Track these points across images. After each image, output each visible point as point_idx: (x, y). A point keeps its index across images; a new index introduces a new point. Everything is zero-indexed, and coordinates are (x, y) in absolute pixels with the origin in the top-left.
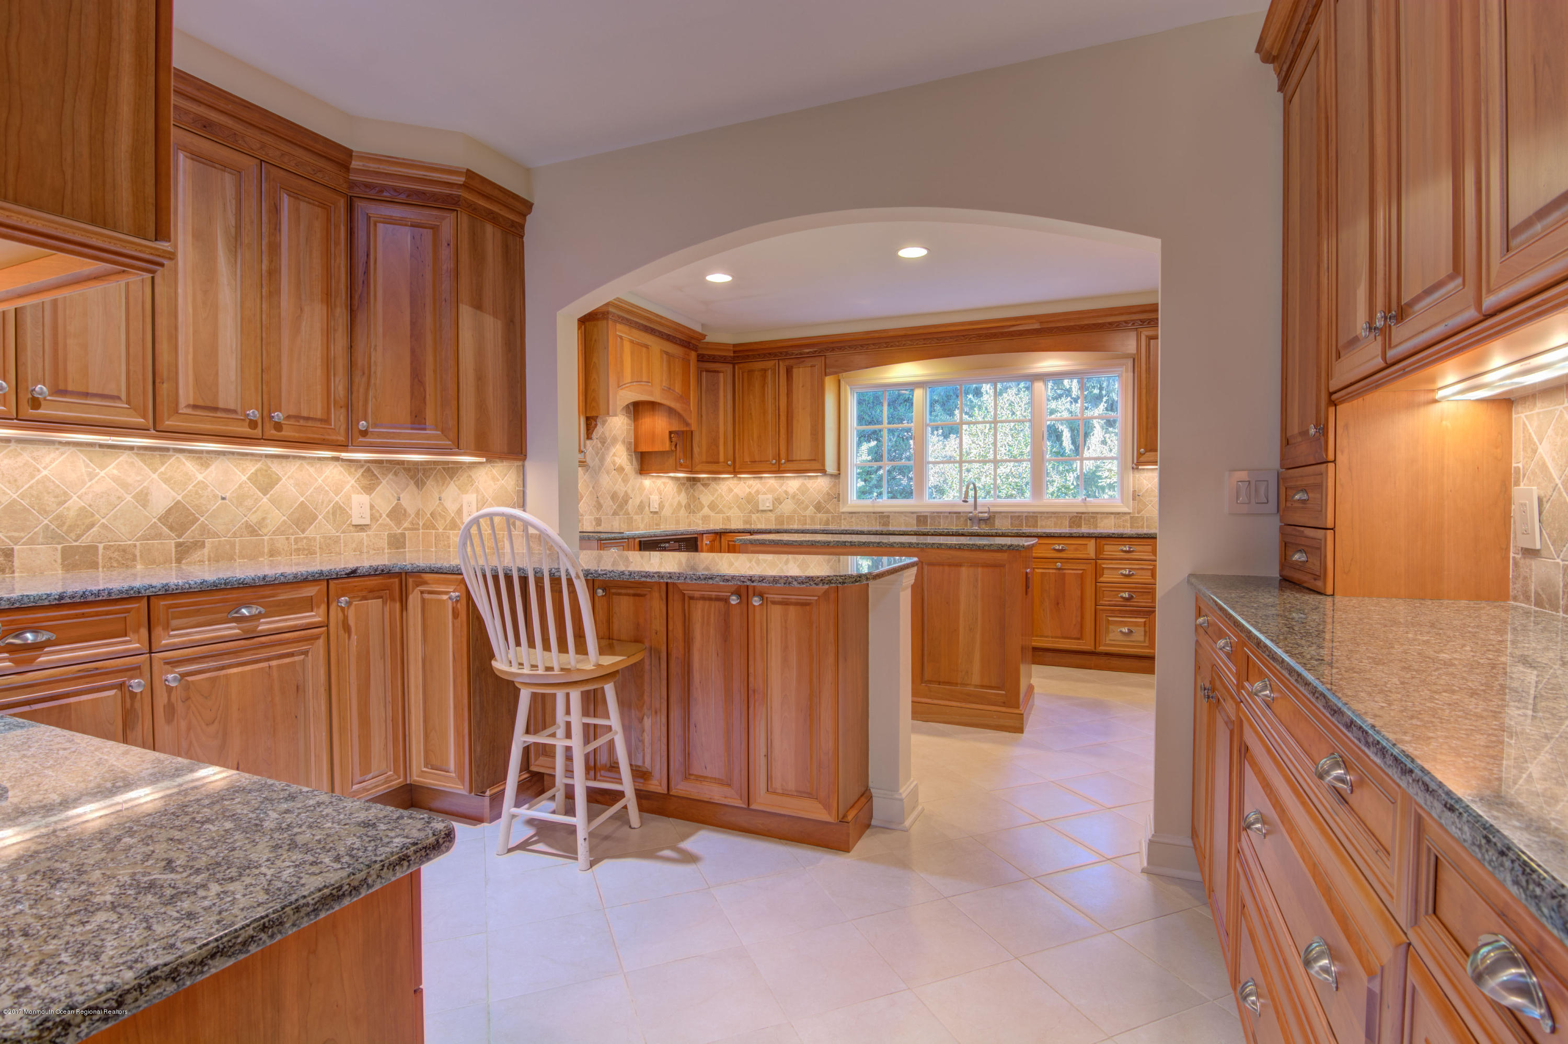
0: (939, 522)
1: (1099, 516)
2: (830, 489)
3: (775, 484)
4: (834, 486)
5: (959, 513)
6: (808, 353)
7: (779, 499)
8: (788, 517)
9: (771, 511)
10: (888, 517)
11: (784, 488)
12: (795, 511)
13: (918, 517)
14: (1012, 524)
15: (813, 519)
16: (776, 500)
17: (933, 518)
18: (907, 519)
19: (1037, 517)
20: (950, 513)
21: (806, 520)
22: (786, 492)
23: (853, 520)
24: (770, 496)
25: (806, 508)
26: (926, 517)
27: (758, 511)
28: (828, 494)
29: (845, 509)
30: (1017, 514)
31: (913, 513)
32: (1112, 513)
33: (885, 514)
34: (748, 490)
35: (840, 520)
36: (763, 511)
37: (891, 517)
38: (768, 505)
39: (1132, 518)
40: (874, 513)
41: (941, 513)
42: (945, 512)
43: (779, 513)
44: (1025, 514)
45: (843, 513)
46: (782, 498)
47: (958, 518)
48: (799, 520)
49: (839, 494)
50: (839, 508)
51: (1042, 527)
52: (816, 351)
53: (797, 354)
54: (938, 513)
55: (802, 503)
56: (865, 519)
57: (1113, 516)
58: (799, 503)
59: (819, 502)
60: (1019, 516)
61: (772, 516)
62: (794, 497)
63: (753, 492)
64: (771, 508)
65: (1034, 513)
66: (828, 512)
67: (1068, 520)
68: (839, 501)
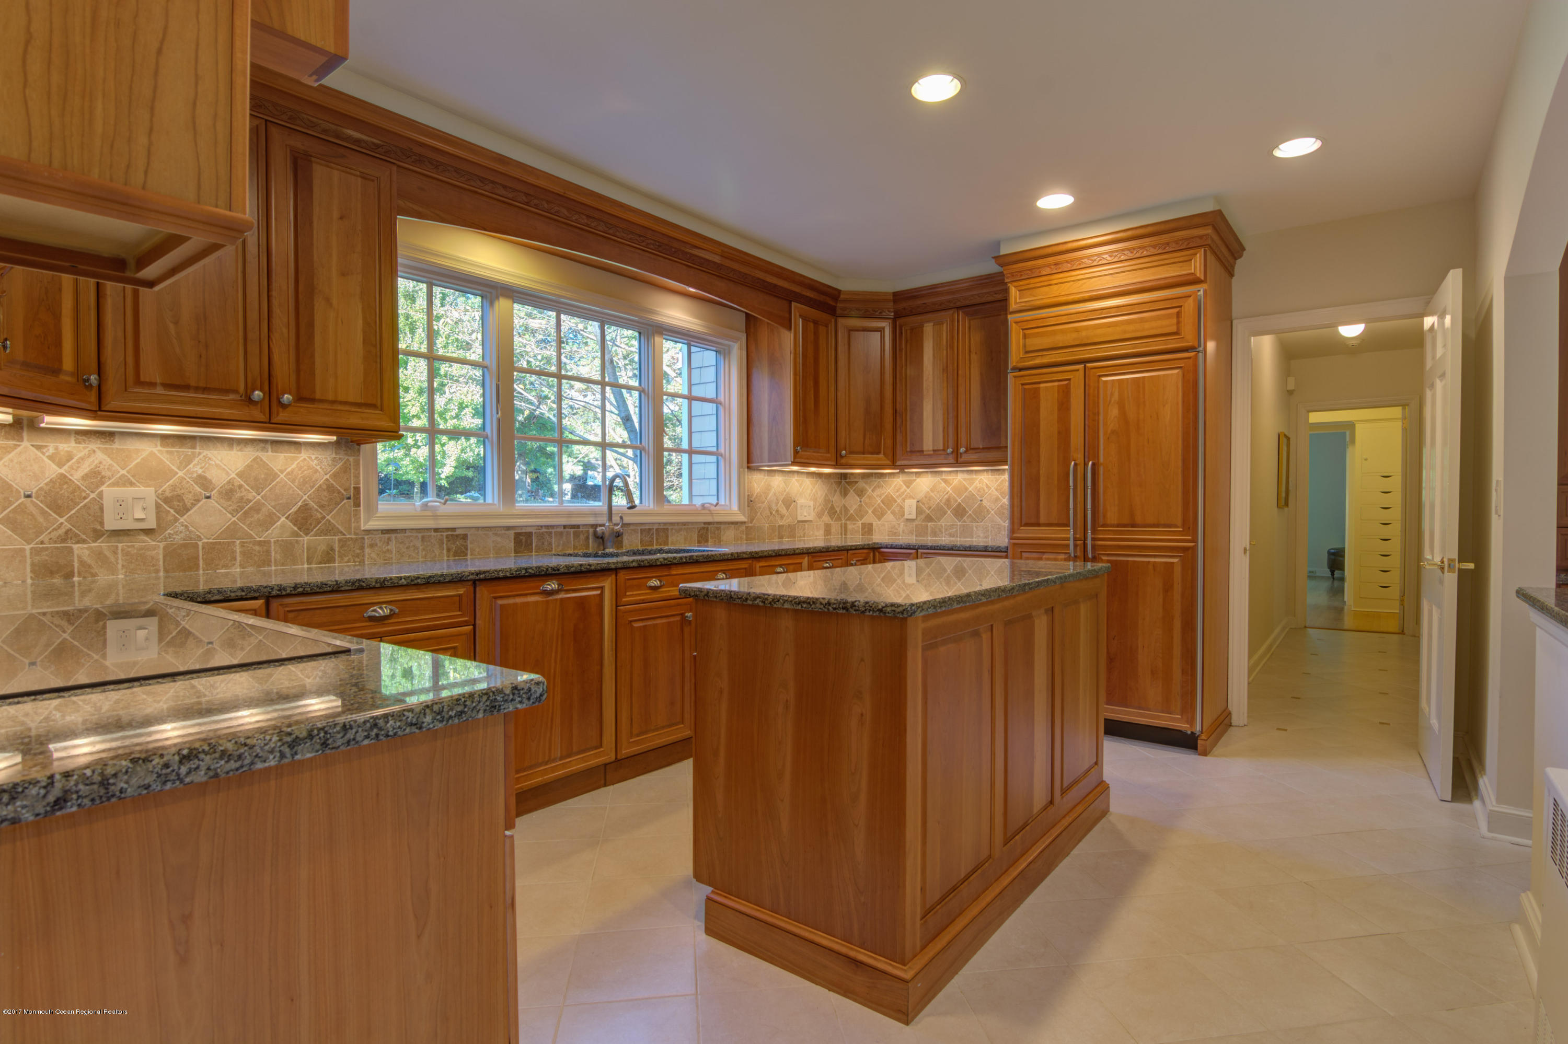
0: (550, 544)
1: (722, 526)
2: (335, 476)
3: (165, 458)
4: (345, 469)
5: (578, 526)
6: (357, 142)
7: (179, 498)
8: (211, 548)
9: (148, 532)
10: (465, 537)
11: (196, 468)
12: (232, 531)
13: (517, 535)
14: (642, 541)
15: (288, 549)
16: (167, 500)
17: (541, 536)
18: (499, 539)
19: (667, 529)
20: (565, 527)
21: (268, 552)
22: (203, 481)
23: (392, 546)
24: (148, 492)
25: (270, 520)
26: (529, 535)
27: (98, 534)
28: (330, 488)
29: (373, 524)
30: (647, 527)
31: (508, 528)
32: (732, 523)
33: (458, 532)
34: (53, 470)
35: (362, 548)
36: (118, 533)
37: (470, 538)
38: (139, 514)
39: (747, 527)
40: (436, 530)
41: (552, 527)
42: (558, 526)
43: (178, 539)
44: (655, 527)
45: (368, 532)
46: (188, 499)
47: (576, 535)
48: (247, 554)
49: (357, 490)
50: (358, 520)
51: (673, 544)
52: (378, 146)
53: (325, 131)
54: (547, 527)
55: (257, 508)
56: (418, 543)
57: (733, 526)
58: (246, 509)
59: (305, 508)
60: (650, 530)
61: (156, 548)
62: (228, 493)
63: (76, 476)
64: (151, 524)
65: (665, 524)
66: (329, 530)
67: (697, 531)
68: (357, 505)
